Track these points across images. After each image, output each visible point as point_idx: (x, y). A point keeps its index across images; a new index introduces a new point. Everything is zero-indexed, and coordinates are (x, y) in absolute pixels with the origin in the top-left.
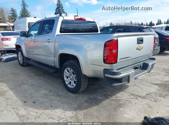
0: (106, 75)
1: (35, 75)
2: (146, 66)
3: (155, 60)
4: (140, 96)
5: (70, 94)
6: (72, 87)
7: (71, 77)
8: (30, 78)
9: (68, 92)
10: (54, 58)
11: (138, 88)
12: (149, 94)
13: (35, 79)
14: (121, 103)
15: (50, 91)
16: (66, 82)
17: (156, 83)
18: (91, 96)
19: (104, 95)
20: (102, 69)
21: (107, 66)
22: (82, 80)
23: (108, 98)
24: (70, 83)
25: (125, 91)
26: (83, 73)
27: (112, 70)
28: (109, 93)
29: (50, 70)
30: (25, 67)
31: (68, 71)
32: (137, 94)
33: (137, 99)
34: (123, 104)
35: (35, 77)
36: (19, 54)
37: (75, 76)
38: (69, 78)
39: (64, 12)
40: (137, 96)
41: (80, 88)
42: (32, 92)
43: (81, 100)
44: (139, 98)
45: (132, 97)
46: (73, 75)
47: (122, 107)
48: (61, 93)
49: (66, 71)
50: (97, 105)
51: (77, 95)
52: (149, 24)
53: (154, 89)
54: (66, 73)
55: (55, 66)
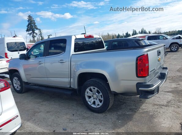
0: (140, 89)
1: (42, 100)
2: (163, 76)
3: (167, 69)
4: (163, 105)
5: (96, 114)
6: (98, 107)
7: (95, 96)
8: (38, 104)
9: (92, 113)
10: (70, 79)
11: (156, 98)
12: (169, 102)
13: (45, 105)
14: (151, 114)
15: (73, 115)
16: (89, 103)
17: (168, 91)
18: (119, 113)
19: (130, 109)
20: (135, 83)
21: (141, 80)
22: (110, 97)
23: (135, 112)
24: (94, 103)
25: (146, 102)
26: (111, 90)
27: (145, 83)
28: (134, 107)
29: (66, 93)
30: (23, 93)
31: (91, 90)
32: (159, 103)
33: (162, 108)
34: (153, 115)
35: (44, 103)
36: (14, 80)
37: (101, 94)
38: (92, 98)
39: (37, 29)
40: (160, 105)
41: (109, 106)
42: (53, 120)
43: (111, 119)
44: (163, 107)
45: (156, 107)
46: (97, 94)
47: (154, 118)
48: (86, 115)
49: (88, 90)
50: (131, 120)
51: (104, 115)
52: (125, 35)
53: (170, 97)
54: (88, 92)
55: (70, 87)
